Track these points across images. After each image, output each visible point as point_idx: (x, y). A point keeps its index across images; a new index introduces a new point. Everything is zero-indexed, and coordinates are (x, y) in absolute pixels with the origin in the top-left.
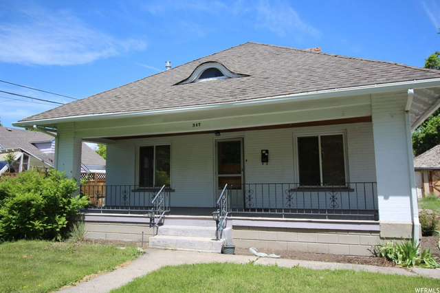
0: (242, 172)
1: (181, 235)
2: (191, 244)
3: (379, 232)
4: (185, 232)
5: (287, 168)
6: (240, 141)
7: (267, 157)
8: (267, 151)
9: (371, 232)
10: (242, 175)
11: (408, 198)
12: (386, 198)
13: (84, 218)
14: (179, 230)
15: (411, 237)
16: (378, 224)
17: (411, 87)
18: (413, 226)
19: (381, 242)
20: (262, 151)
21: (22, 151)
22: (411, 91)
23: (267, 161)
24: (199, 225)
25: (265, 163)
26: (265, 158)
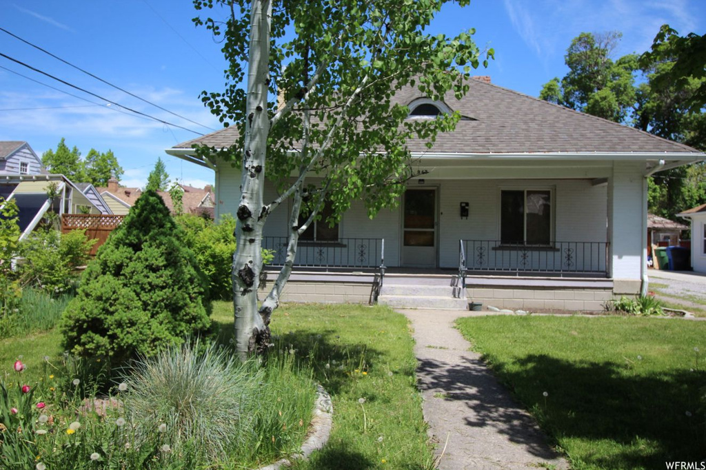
0: (436, 227)
1: (411, 294)
2: (430, 303)
3: (611, 288)
4: (415, 291)
5: (490, 225)
6: (434, 191)
7: (467, 210)
8: (467, 204)
9: (605, 288)
10: (434, 230)
11: (638, 258)
12: (620, 257)
13: (266, 277)
14: (408, 289)
15: (639, 293)
16: (612, 281)
17: (662, 158)
18: (642, 282)
19: (614, 297)
20: (461, 203)
21: (65, 180)
22: (662, 162)
23: (467, 215)
24: (425, 283)
25: (464, 218)
26: (464, 211)
